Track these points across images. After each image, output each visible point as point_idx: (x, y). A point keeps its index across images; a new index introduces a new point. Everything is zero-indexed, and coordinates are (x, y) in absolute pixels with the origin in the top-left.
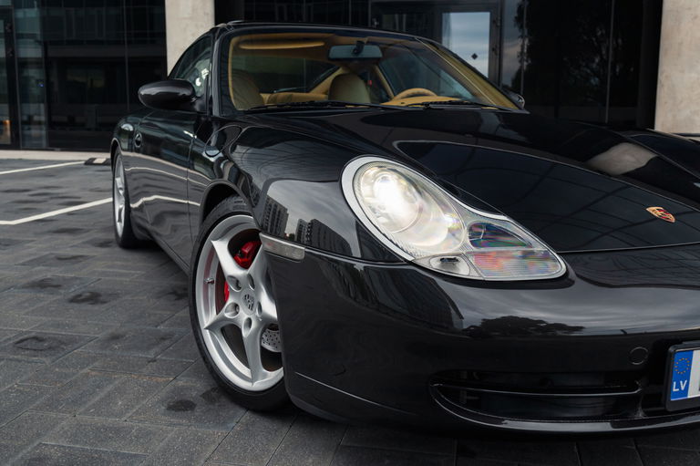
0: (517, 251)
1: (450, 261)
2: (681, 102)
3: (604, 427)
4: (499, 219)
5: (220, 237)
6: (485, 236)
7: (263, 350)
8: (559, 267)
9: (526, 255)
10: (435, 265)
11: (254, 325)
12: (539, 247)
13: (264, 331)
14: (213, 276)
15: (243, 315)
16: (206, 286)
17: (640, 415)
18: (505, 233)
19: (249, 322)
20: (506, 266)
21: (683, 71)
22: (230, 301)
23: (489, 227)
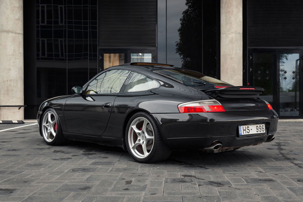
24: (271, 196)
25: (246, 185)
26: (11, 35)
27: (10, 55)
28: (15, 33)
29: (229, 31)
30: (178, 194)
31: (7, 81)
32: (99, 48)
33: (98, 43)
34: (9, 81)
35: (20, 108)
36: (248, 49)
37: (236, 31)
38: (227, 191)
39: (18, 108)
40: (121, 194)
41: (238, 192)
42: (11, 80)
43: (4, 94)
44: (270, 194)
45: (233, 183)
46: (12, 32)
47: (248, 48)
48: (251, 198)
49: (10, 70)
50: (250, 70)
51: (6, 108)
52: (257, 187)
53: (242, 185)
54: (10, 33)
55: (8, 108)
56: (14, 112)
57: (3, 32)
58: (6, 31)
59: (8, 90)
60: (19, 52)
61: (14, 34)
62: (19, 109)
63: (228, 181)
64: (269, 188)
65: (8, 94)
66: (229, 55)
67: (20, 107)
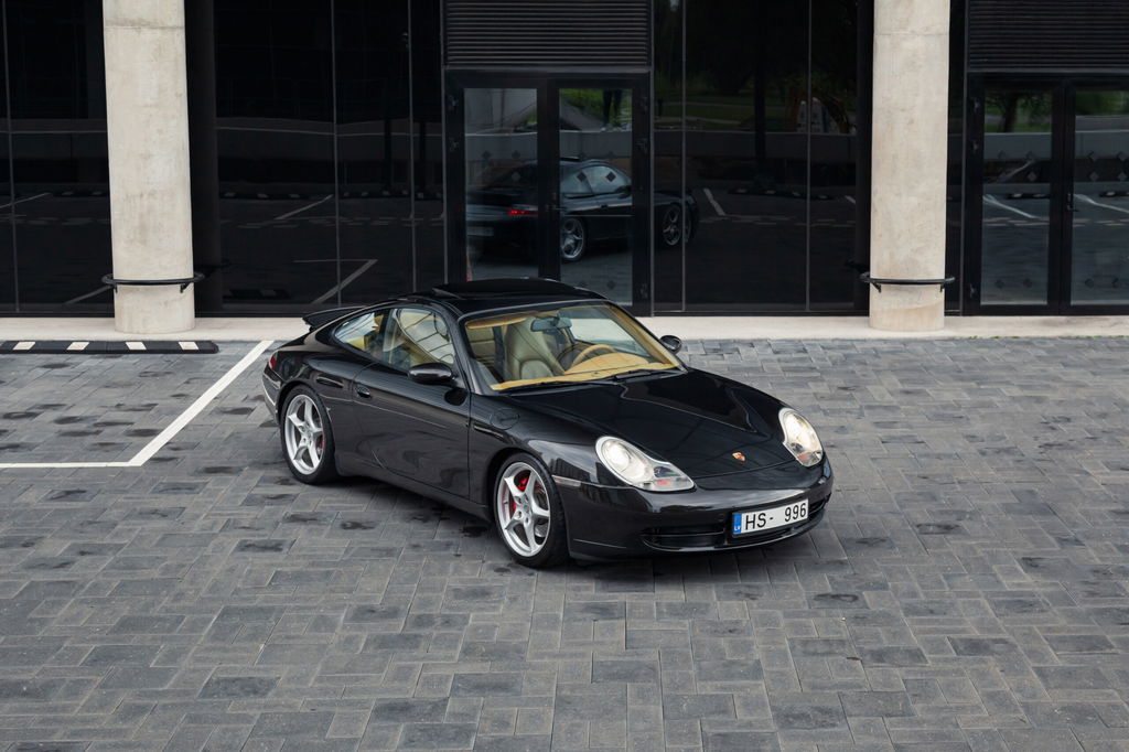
0: (675, 478)
1: (647, 484)
2: (899, 236)
3: (712, 548)
4: (666, 464)
5: (509, 476)
6: (662, 472)
7: (536, 537)
8: (691, 484)
9: (678, 480)
10: (641, 486)
11: (530, 521)
12: (683, 476)
13: (535, 526)
14: (507, 499)
15: (524, 516)
16: (503, 505)
17: (726, 543)
18: (668, 470)
19: (527, 520)
20: (670, 485)
21: (899, 195)
22: (517, 510)
23: (662, 468)
24: (999, 692)
25: (954, 660)
26: (147, 34)
27: (146, 106)
28: (163, 28)
29: (905, 29)
30: (830, 689)
31: (141, 195)
32: (448, 68)
33: (445, 53)
34: (145, 197)
35: (185, 287)
36: (968, 74)
37: (927, 29)
38: (919, 677)
39: (178, 286)
40: (723, 688)
41: (940, 680)
42: (152, 194)
43: (132, 241)
44: (997, 685)
45: (930, 653)
46: (152, 26)
47: (967, 70)
48: (964, 698)
49: (147, 157)
50: (972, 147)
51: (138, 290)
52: (975, 666)
53: (946, 660)
54: (145, 30)
55: (147, 290)
56: (166, 303)
57: (122, 25)
58: (133, 24)
59: (143, 228)
60: (176, 94)
61: (159, 33)
62: (183, 288)
63: (919, 649)
64: (998, 670)
65: (144, 242)
66: (903, 110)
67: (184, 284)
